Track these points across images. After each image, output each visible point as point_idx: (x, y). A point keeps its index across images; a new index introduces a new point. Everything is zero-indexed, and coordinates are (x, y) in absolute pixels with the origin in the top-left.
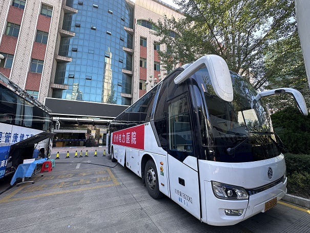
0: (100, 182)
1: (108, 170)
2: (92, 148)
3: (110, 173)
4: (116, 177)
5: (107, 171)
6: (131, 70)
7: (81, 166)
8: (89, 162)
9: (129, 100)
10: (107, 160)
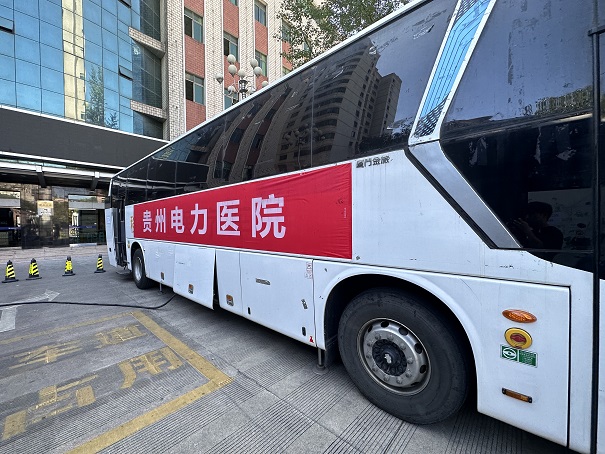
0: (141, 384)
1: (146, 321)
2: (46, 249)
3: (158, 331)
4: (194, 346)
5: (141, 327)
6: (158, 38)
7: (20, 318)
8: (50, 296)
9: (158, 125)
10: (116, 283)
